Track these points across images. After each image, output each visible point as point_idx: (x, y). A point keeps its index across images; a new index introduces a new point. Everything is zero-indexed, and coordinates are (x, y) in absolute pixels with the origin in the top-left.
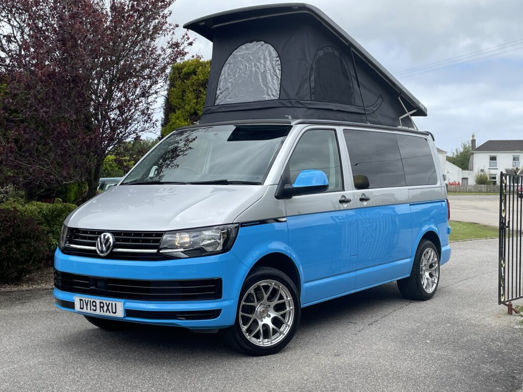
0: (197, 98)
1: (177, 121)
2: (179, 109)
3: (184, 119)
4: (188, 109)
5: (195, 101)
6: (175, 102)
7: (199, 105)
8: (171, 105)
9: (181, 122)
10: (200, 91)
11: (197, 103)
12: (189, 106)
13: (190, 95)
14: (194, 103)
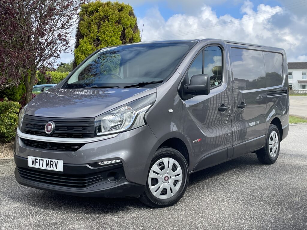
0: (99, 28)
1: (85, 44)
2: (86, 36)
3: (90, 44)
4: (92, 36)
5: (97, 31)
6: (83, 31)
7: (100, 33)
8: (80, 33)
9: (88, 45)
10: (101, 23)
11: (98, 32)
12: (93, 34)
13: (94, 27)
14: (96, 32)
